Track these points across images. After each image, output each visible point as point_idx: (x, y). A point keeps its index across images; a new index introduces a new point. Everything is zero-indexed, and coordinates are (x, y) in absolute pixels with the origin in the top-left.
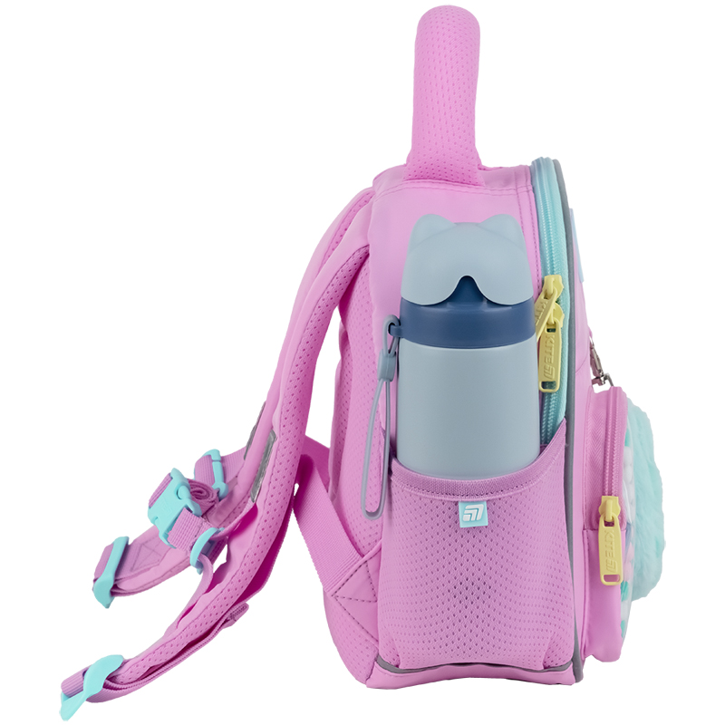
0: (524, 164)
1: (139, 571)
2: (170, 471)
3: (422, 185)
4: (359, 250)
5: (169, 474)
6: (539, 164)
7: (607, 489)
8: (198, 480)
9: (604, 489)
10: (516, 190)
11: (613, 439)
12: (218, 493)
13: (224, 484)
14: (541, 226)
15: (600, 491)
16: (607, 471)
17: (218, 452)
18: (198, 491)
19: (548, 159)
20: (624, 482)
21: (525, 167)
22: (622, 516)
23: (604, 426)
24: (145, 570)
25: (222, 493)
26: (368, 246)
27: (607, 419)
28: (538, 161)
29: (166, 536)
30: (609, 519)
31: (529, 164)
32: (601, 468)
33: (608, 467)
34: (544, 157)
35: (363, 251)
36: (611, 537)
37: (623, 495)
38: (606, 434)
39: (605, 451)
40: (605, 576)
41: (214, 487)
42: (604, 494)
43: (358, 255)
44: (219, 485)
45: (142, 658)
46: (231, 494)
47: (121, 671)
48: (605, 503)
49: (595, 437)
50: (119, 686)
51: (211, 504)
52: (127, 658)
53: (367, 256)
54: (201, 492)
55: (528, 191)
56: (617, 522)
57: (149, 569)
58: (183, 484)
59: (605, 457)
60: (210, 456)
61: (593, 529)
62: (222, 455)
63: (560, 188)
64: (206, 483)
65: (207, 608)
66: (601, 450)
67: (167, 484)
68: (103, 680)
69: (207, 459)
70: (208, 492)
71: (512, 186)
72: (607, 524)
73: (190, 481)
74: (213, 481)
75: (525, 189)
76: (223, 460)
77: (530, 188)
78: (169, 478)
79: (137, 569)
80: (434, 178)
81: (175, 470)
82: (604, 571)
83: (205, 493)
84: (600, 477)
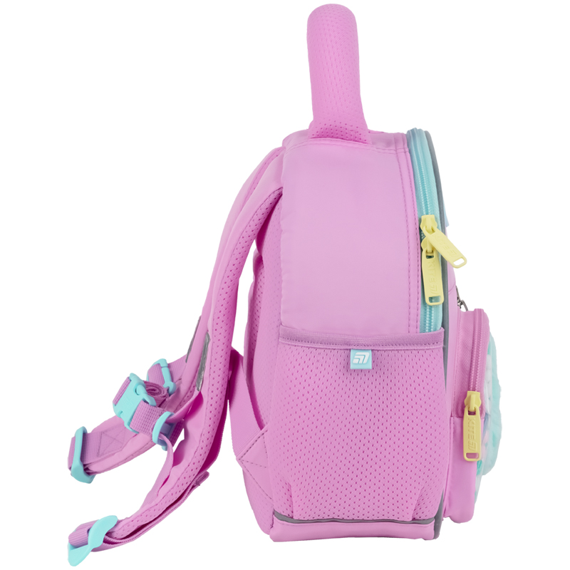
0: (401, 132)
1: (105, 456)
2: (129, 376)
3: (323, 142)
4: (274, 192)
5: (128, 378)
6: (413, 133)
7: (472, 386)
8: (151, 381)
9: (469, 386)
10: (396, 150)
11: (478, 347)
12: (168, 390)
13: (172, 383)
14: (416, 178)
15: (466, 387)
16: (473, 372)
17: (165, 360)
18: (152, 389)
19: (420, 130)
20: (485, 381)
21: (402, 134)
22: (482, 408)
23: (472, 336)
24: (110, 456)
25: (171, 390)
26: (281, 188)
27: (474, 332)
28: (412, 130)
29: (129, 424)
30: (472, 409)
31: (405, 133)
32: (468, 369)
33: (473, 369)
34: (418, 128)
35: (277, 193)
36: (473, 423)
37: (484, 391)
38: (473, 343)
39: (472, 356)
40: (467, 454)
41: (165, 386)
42: (469, 390)
43: (273, 197)
44: (168, 384)
45: (132, 519)
46: (178, 391)
47: (116, 529)
48: (470, 397)
49: (465, 346)
50: (115, 541)
51: (163, 399)
52: (120, 519)
53: (280, 195)
54: (154, 390)
55: (405, 152)
56: (478, 412)
57: (113, 454)
58: (140, 384)
59: (472, 361)
60: (159, 364)
61: (458, 417)
62: (168, 362)
63: (430, 150)
64: (157, 383)
65: (179, 479)
66: (469, 355)
67: (127, 386)
68: (103, 536)
69: (157, 367)
70: (160, 390)
71: (393, 147)
72: (470, 413)
73: (145, 382)
74: (164, 382)
75: (403, 150)
76: (169, 366)
77: (407, 150)
78: (128, 381)
79: (103, 454)
80: (332, 137)
81: (132, 375)
82: (466, 451)
83: (158, 391)
84: (467, 376)
